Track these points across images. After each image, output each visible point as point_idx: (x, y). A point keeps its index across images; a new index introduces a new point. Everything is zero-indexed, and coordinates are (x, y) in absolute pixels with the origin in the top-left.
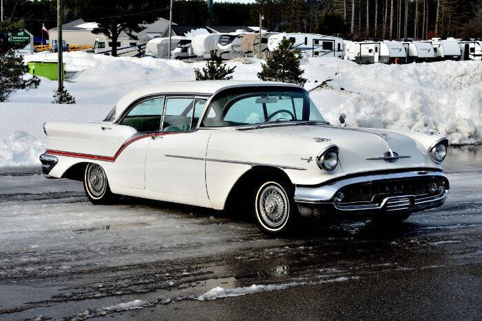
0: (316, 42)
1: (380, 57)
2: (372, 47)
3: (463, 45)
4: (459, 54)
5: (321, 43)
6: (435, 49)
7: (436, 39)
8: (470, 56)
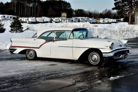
0: (11, 17)
1: (29, 22)
2: (26, 19)
3: (50, 19)
4: (49, 21)
5: (12, 18)
6: (43, 20)
7: (43, 17)
8: (52, 22)
